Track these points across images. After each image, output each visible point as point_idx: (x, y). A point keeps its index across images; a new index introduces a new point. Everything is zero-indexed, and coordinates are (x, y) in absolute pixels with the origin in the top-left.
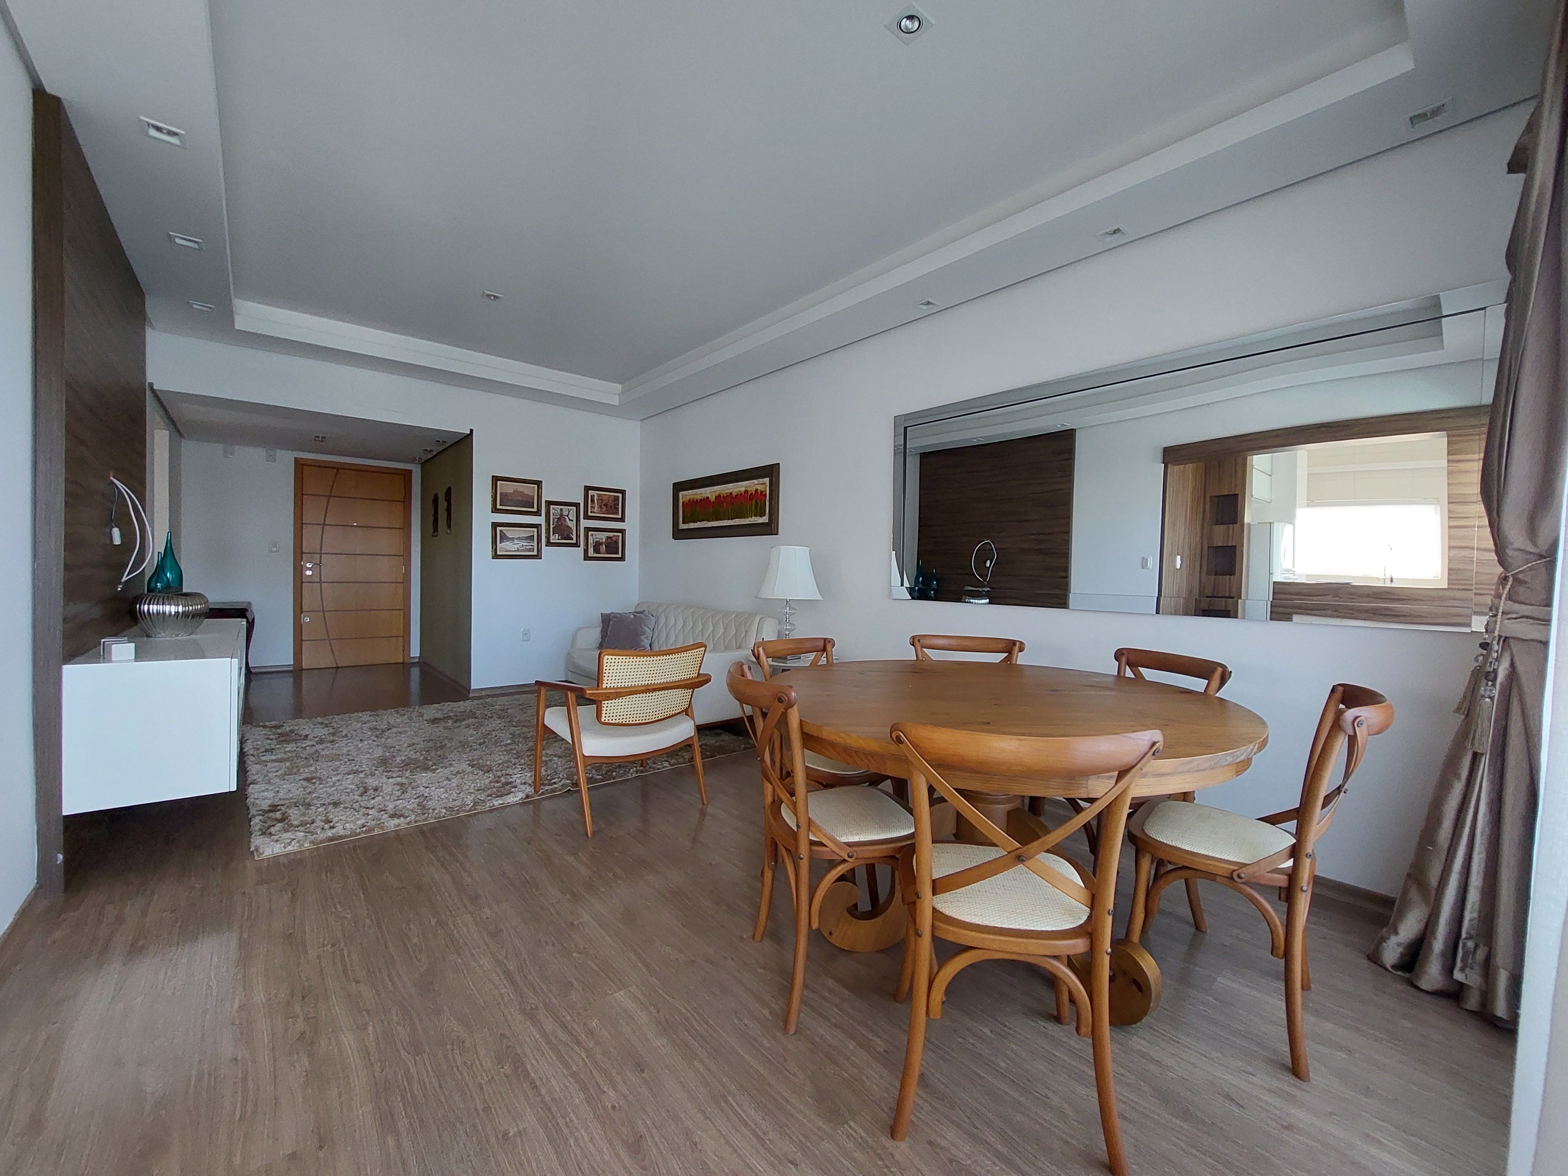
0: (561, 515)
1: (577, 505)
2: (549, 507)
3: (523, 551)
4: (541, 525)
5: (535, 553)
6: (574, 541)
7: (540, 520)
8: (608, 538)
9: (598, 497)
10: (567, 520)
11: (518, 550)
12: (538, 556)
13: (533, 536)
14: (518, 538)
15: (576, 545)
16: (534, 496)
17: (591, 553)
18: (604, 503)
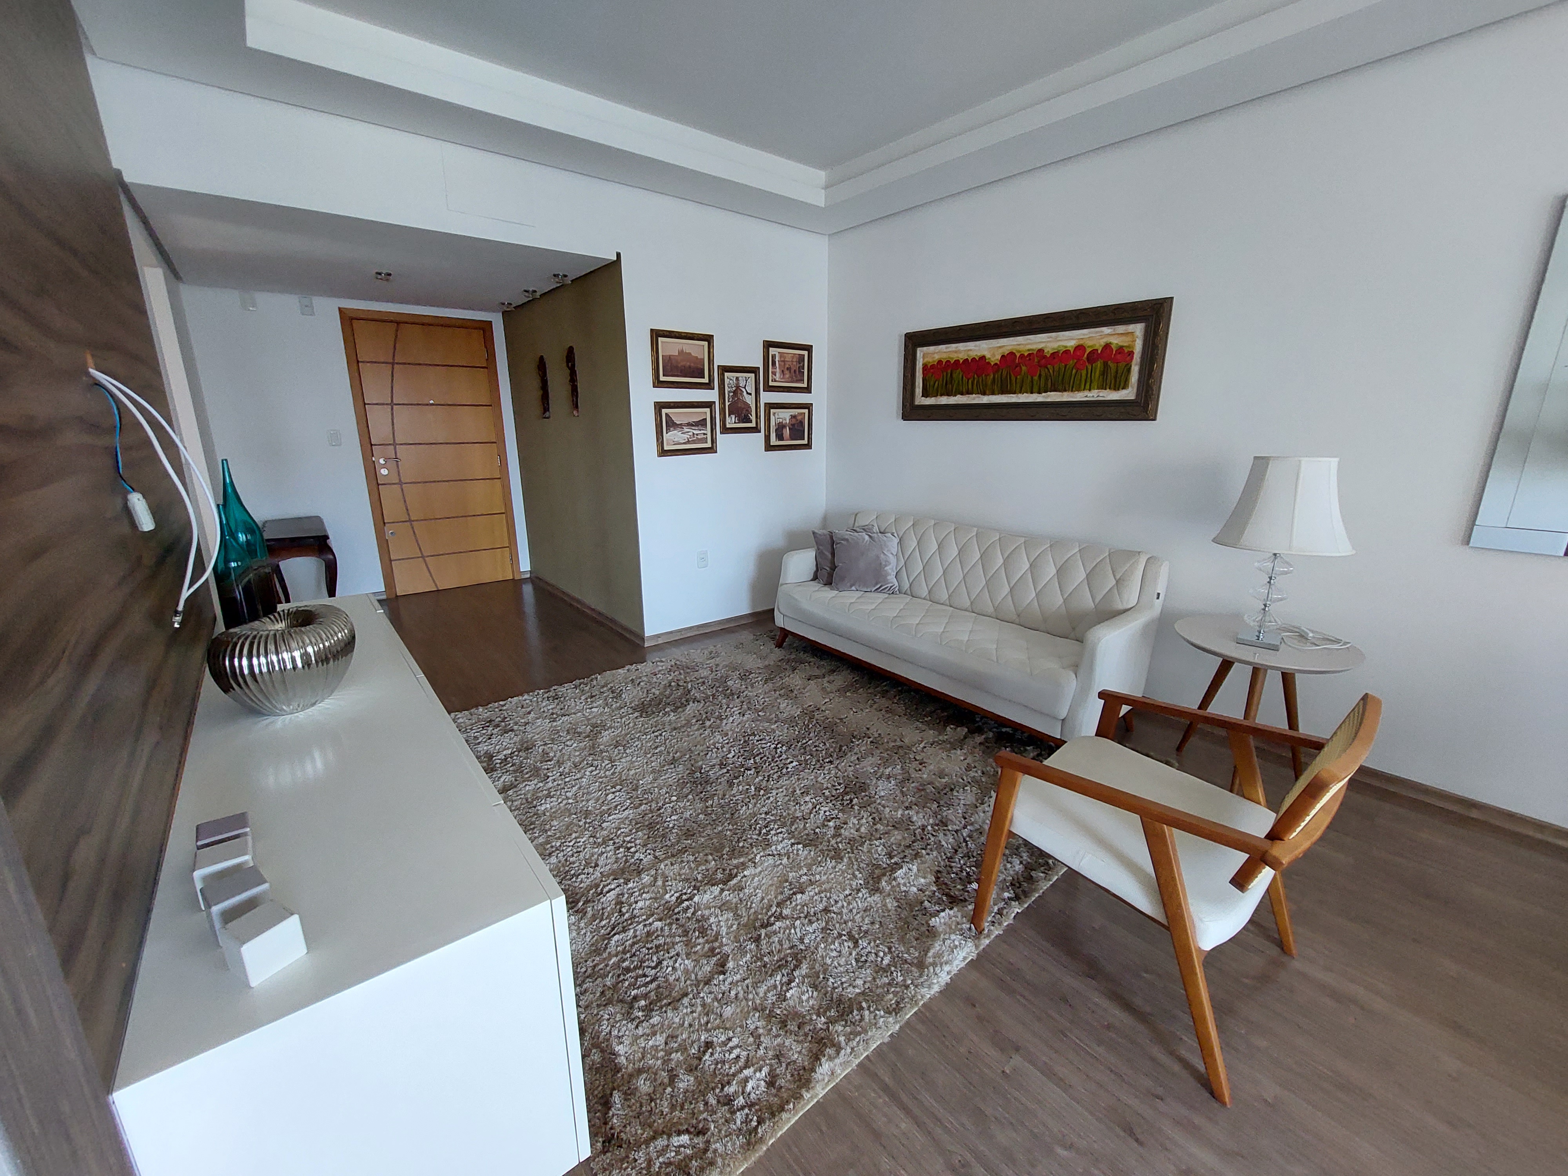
0: (738, 387)
1: (754, 370)
2: (724, 375)
3: (694, 442)
4: (714, 402)
5: (709, 445)
6: (753, 425)
7: (711, 395)
8: (793, 417)
9: (781, 357)
10: (745, 393)
11: (688, 442)
12: (712, 450)
13: (706, 419)
14: (689, 425)
15: (756, 430)
16: (704, 359)
17: (774, 441)
18: (787, 366)
